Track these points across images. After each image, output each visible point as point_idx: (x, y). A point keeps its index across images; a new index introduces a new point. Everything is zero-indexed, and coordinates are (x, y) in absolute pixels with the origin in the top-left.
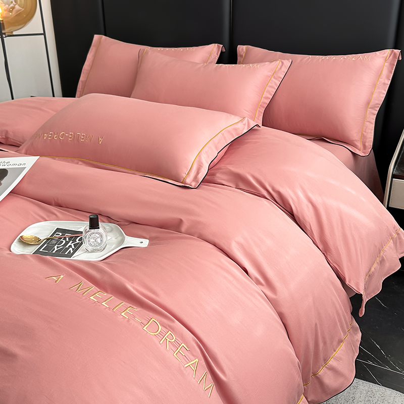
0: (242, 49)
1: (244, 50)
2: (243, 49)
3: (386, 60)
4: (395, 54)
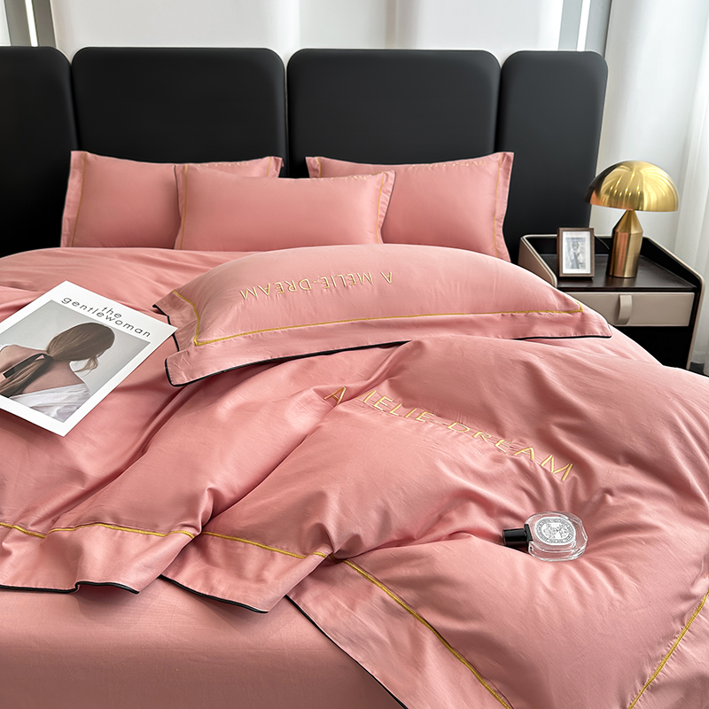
0: (313, 161)
1: (318, 162)
2: (315, 162)
3: (499, 165)
4: (509, 158)
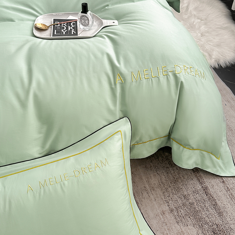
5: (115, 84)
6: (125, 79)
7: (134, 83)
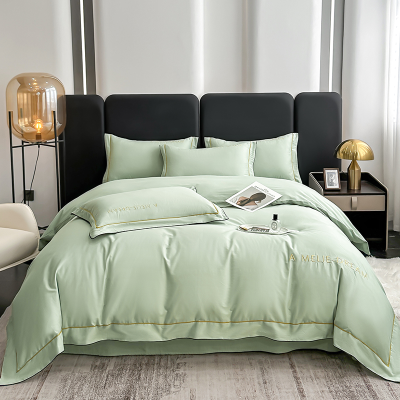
5: (289, 261)
6: (296, 259)
7: (303, 263)
